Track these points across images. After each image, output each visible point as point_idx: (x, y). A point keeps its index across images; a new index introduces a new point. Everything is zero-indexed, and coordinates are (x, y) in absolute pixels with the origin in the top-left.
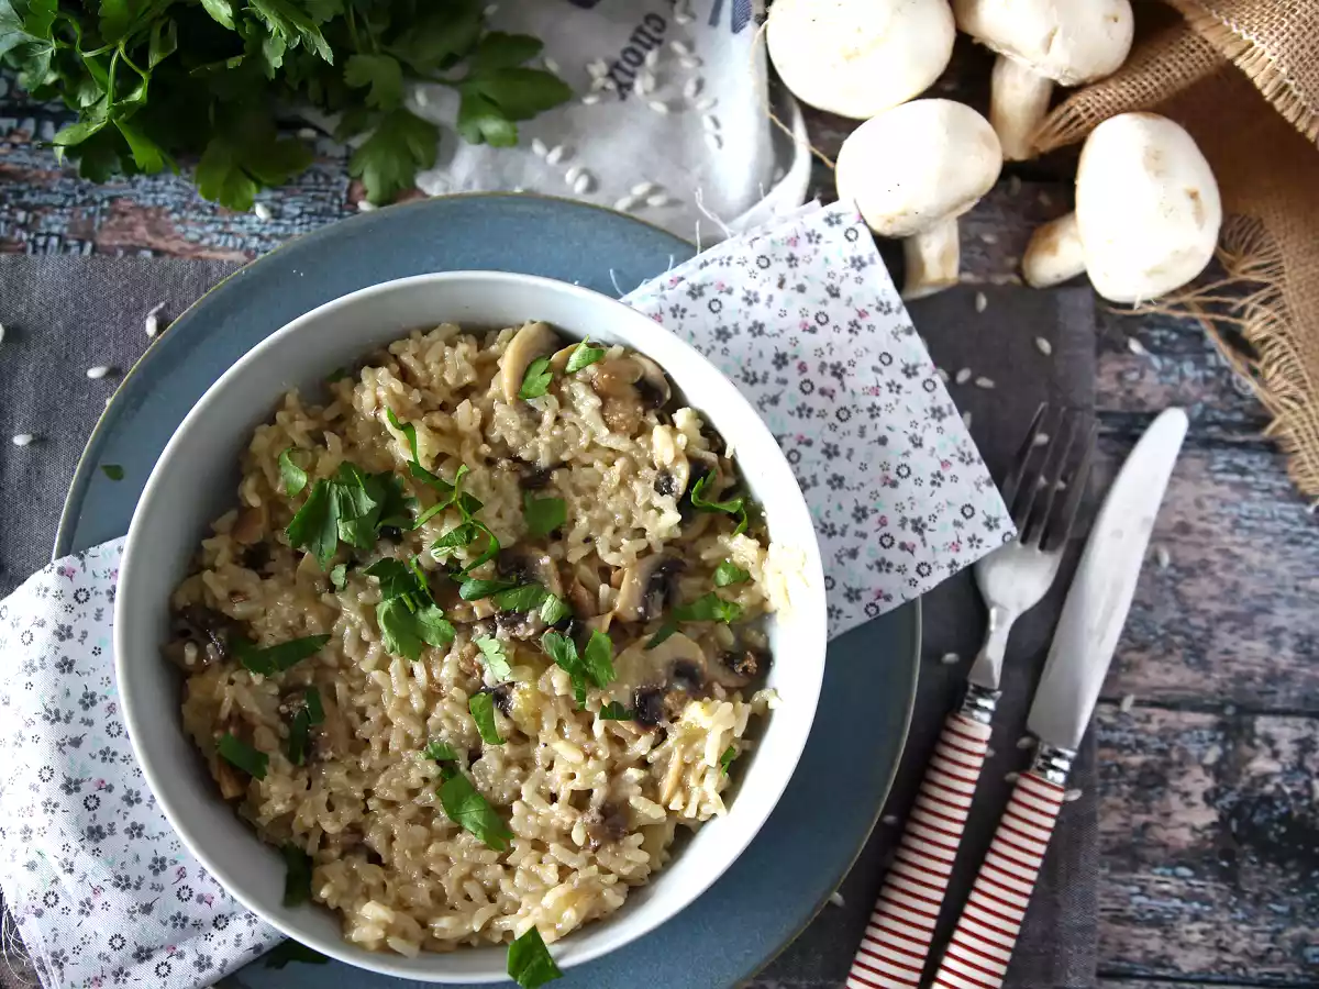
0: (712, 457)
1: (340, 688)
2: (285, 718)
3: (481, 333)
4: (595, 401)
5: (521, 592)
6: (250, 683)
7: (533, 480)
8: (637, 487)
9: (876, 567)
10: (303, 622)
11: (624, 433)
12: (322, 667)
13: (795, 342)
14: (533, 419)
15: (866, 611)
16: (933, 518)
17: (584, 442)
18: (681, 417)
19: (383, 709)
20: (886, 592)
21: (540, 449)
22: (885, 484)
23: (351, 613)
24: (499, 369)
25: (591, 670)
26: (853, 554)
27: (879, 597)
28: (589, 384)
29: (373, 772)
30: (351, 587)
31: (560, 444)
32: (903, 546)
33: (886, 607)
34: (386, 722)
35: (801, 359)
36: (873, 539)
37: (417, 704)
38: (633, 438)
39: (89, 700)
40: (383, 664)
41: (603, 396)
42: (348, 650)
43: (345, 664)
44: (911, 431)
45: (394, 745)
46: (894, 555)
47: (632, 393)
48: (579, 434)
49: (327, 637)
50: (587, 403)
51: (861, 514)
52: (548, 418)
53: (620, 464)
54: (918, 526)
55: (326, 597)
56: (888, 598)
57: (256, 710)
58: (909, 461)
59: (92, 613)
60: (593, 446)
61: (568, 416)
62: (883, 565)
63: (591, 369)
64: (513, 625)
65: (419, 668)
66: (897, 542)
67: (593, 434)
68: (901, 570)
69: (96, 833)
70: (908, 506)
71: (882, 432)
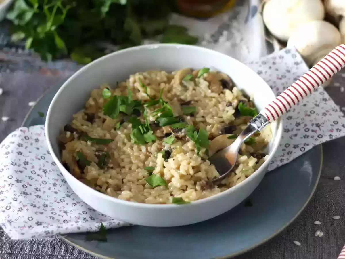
0: (245, 100)
1: (116, 153)
2: (98, 156)
4: (206, 83)
5: (180, 124)
6: (87, 144)
7: (184, 104)
8: (220, 106)
9: (303, 138)
10: (105, 136)
11: (216, 93)
12: (110, 148)
14: (186, 89)
15: (301, 150)
16: (323, 123)
17: (203, 95)
18: (235, 89)
19: (130, 159)
20: (307, 143)
21: (187, 96)
22: (306, 116)
23: (121, 134)
26: (296, 135)
27: (305, 145)
28: (205, 79)
29: (126, 174)
30: (121, 128)
31: (194, 95)
32: (313, 131)
33: (308, 148)
34: (131, 163)
35: (277, 87)
36: (302, 130)
37: (142, 157)
38: (219, 94)
39: (26, 163)
40: (132, 148)
41: (210, 83)
42: (120, 144)
43: (118, 149)
44: (315, 103)
45: (134, 167)
46: (310, 133)
47: (219, 83)
48: (201, 93)
49: (112, 140)
50: (203, 84)
51: (298, 124)
52: (191, 88)
53: (214, 100)
54: (318, 125)
55: (113, 131)
56: (308, 145)
57: (88, 152)
58: (314, 110)
59: (30, 143)
60: (206, 96)
61: (197, 88)
62: (306, 137)
63: (206, 75)
64: (177, 132)
65: (144, 149)
66: (310, 130)
67: (205, 93)
68: (312, 137)
69: (25, 193)
70: (314, 120)
71: (305, 102)
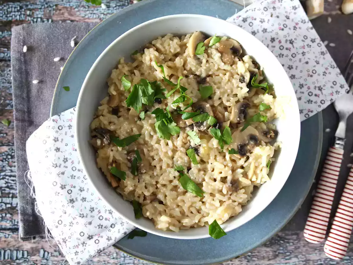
0: (256, 70)
1: (145, 150)
2: (129, 161)
3: (180, 36)
4: (219, 55)
5: (201, 116)
6: (118, 151)
7: (201, 81)
8: (234, 81)
9: (307, 102)
10: (132, 130)
11: (228, 64)
12: (140, 144)
13: (277, 34)
14: (199, 62)
15: (305, 116)
16: (324, 86)
17: (216, 68)
18: (246, 58)
19: (159, 156)
20: (311, 110)
21: (202, 71)
22: (309, 76)
23: (147, 128)
24: (187, 47)
25: (225, 139)
26: (300, 99)
27: (309, 112)
28: (217, 49)
30: (146, 118)
31: (208, 69)
32: (316, 95)
33: (311, 115)
34: (161, 160)
35: (279, 39)
36: (306, 94)
37: (170, 154)
38: (231, 66)
39: (65, 160)
40: (158, 142)
41: (221, 53)
42: (147, 138)
43: (146, 143)
44: (315, 59)
45: (164, 167)
46: (313, 98)
47: (230, 52)
48: (214, 65)
49: (140, 135)
50: (216, 56)
51: (301, 86)
52: (204, 61)
53: (228, 74)
54: (320, 89)
55: (138, 122)
56: (312, 112)
57: (121, 159)
58: (316, 69)
59: (64, 133)
60: (219, 69)
61: (211, 60)
62: (310, 101)
63: (218, 45)
64: (199, 126)
65: (170, 142)
66: (314, 94)
67: (219, 65)
68: (316, 103)
69: (72, 201)
70: (316, 82)
71: (307, 60)
